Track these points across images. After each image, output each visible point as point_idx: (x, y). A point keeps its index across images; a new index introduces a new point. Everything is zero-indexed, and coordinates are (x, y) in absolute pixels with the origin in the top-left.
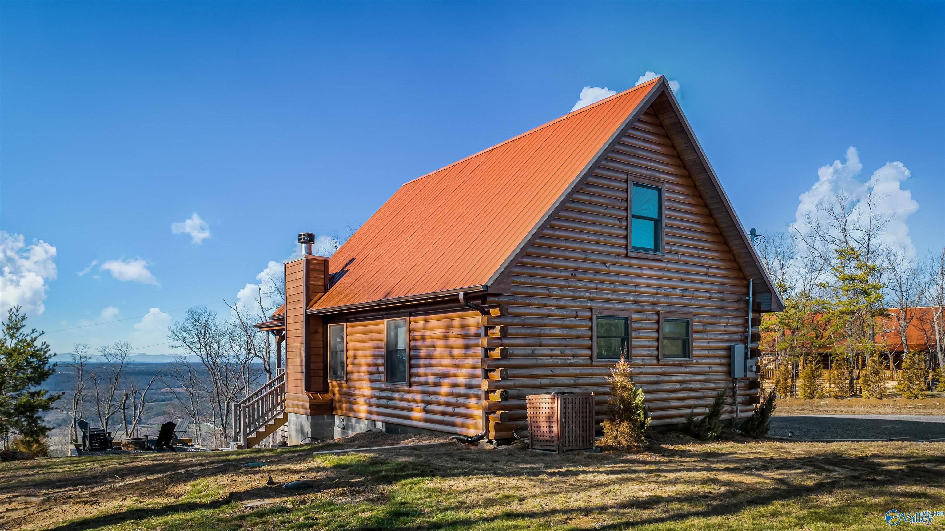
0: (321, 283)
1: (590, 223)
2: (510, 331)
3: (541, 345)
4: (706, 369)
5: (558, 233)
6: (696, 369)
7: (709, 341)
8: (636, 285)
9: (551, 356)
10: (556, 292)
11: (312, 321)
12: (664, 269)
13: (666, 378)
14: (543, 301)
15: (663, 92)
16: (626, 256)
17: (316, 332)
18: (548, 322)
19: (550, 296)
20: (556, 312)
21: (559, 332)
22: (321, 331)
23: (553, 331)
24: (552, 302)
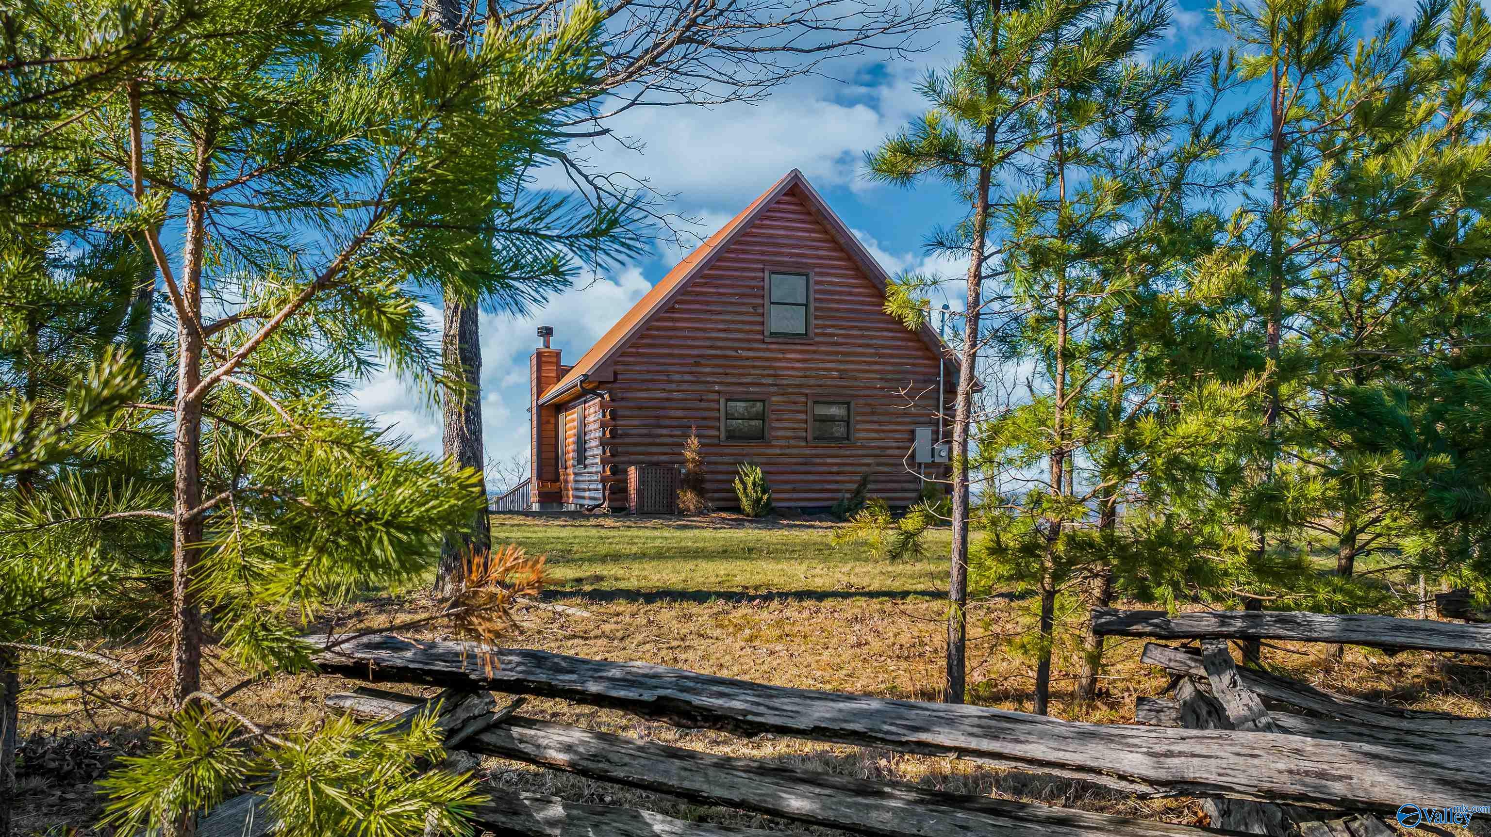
0: (553, 374)
1: (720, 313)
2: (620, 412)
3: (660, 426)
4: (878, 452)
5: (678, 324)
6: (860, 452)
7: (880, 423)
8: (774, 368)
9: (671, 436)
10: (676, 377)
11: (544, 412)
12: (815, 352)
13: (818, 460)
14: (662, 386)
15: (796, 185)
16: (763, 342)
17: (548, 422)
18: (667, 404)
19: (670, 381)
20: (676, 395)
21: (679, 414)
22: (552, 421)
23: (672, 413)
24: (673, 386)
